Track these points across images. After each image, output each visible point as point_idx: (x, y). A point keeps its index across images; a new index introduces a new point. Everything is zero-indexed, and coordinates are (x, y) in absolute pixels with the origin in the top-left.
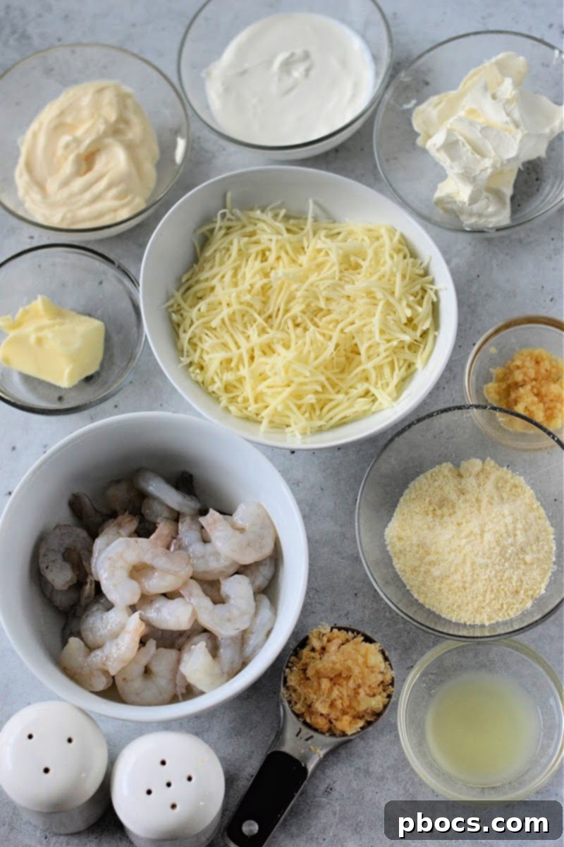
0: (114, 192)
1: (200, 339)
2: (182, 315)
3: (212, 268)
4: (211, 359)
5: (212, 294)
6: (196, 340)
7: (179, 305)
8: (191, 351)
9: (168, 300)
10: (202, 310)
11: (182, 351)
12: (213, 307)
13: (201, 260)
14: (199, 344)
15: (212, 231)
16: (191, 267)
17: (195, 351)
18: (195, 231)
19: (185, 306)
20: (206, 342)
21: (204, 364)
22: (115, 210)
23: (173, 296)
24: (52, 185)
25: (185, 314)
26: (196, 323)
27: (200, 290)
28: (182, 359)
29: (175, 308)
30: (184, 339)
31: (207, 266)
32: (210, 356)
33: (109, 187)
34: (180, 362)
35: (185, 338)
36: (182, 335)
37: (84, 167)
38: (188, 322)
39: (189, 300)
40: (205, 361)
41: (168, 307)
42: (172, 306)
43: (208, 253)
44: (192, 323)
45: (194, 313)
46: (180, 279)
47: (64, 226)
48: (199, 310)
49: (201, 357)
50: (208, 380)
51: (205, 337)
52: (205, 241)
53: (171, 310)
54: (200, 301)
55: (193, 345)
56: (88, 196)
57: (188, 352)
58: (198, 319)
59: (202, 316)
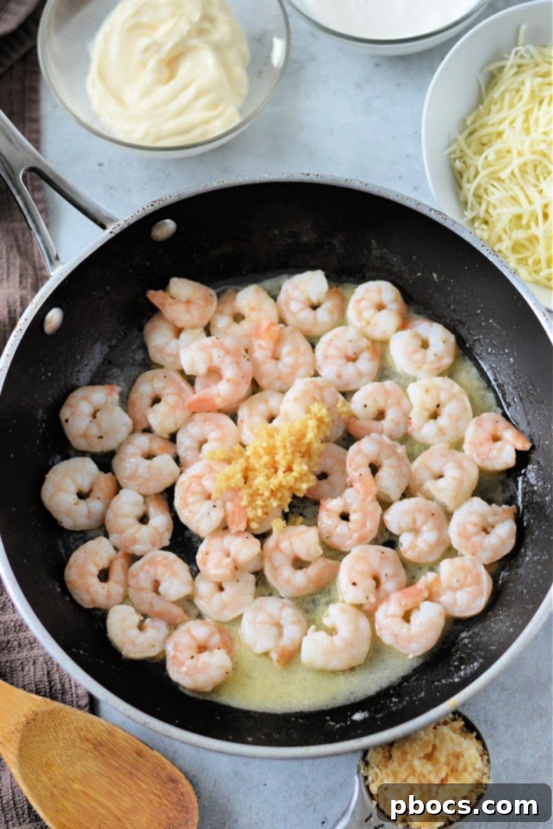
0: (203, 101)
1: (486, 190)
2: (464, 162)
3: (499, 110)
4: (498, 215)
5: (499, 140)
6: (481, 192)
7: (462, 151)
8: (476, 205)
9: (449, 145)
10: (489, 158)
11: (466, 203)
12: (500, 156)
13: (487, 101)
14: (484, 196)
15: (501, 69)
16: (476, 107)
17: (480, 204)
18: (482, 69)
19: (469, 152)
20: (493, 194)
21: (490, 220)
22: (207, 122)
23: (456, 140)
24: (131, 96)
25: (468, 161)
26: (483, 173)
27: (486, 135)
28: (466, 213)
29: (458, 154)
30: (469, 190)
31: (494, 108)
32: (499, 211)
33: (197, 96)
34: (464, 216)
35: (470, 188)
36: (466, 186)
37: (166, 74)
38: (472, 172)
39: (474, 146)
40: (491, 216)
41: (450, 154)
42: (454, 152)
43: (496, 94)
44: (477, 173)
45: (480, 161)
46: (464, 121)
47: (147, 143)
48: (486, 158)
49: (487, 212)
50: (494, 237)
51: (491, 189)
52: (492, 79)
53: (453, 156)
54: (485, 148)
55: (478, 197)
56: (174, 106)
57: (472, 205)
58: (484, 168)
59: (489, 165)
